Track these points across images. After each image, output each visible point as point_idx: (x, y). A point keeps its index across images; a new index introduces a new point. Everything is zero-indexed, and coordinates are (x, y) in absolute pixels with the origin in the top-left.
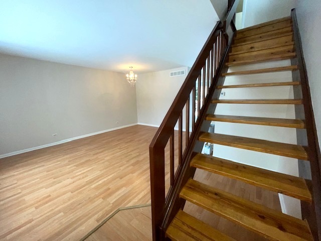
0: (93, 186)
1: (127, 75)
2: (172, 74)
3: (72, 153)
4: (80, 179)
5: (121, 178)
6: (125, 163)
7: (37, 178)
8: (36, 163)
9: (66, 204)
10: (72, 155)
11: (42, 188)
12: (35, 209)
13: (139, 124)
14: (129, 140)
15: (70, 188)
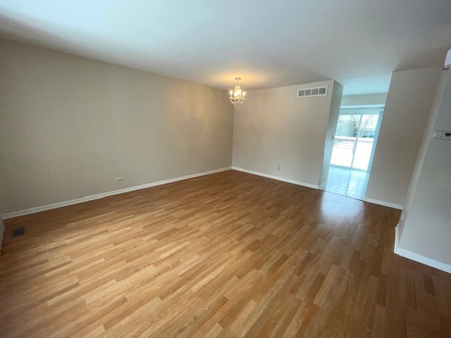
0: (195, 288)
1: (231, 93)
2: (301, 93)
3: (146, 212)
4: (168, 269)
5: (240, 277)
6: (236, 242)
7: (100, 257)
8: (96, 224)
9: (157, 327)
10: (146, 215)
11: (111, 278)
12: (103, 330)
13: (234, 168)
14: (228, 197)
15: (155, 286)
